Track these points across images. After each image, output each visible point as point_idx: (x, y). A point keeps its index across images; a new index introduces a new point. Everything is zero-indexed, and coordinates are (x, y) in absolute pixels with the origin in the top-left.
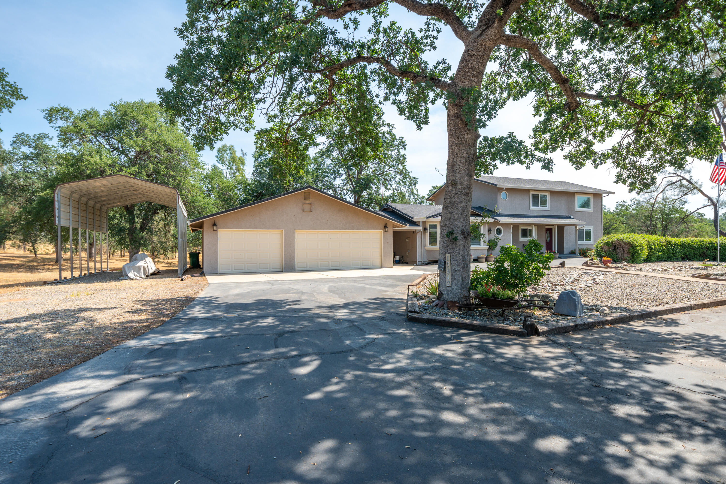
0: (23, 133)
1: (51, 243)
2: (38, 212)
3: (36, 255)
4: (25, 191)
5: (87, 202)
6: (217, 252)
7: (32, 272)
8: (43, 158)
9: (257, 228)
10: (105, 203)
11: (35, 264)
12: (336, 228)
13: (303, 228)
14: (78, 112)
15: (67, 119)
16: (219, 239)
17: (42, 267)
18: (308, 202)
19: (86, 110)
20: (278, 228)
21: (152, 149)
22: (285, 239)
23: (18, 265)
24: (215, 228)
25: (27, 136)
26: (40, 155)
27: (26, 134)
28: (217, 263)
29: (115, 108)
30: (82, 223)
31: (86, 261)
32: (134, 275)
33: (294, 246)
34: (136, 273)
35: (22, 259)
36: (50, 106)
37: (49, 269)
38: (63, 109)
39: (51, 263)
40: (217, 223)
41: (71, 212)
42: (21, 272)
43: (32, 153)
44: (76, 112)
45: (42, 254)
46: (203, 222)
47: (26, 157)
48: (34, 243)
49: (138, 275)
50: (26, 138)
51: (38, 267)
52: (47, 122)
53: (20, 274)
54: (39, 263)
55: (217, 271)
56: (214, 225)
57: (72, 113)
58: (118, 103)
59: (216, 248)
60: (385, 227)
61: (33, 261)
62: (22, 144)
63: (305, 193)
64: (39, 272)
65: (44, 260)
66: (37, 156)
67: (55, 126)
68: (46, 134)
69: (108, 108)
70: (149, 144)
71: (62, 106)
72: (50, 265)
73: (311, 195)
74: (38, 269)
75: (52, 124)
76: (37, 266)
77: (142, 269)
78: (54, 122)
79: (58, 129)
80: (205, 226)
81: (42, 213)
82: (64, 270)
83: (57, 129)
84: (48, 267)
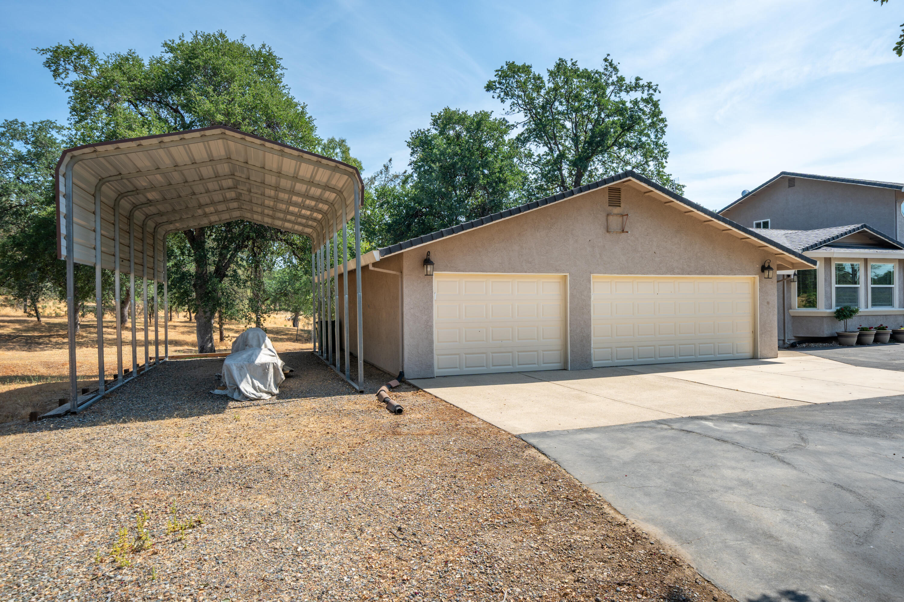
0: (16, 120)
1: (61, 299)
2: (35, 245)
3: (38, 319)
4: (20, 215)
5: (131, 212)
6: (431, 327)
7: (29, 350)
8: (47, 159)
9: (514, 270)
10: (165, 219)
11: (36, 334)
12: (671, 271)
13: (607, 270)
14: (105, 58)
15: (86, 70)
16: (435, 296)
17: (46, 340)
18: (616, 210)
19: (119, 56)
20: (557, 271)
21: (244, 119)
22: (571, 294)
23: (9, 336)
24: (429, 268)
25: (23, 125)
26: (43, 154)
27: (20, 121)
28: (432, 352)
29: (172, 50)
30: (122, 260)
31: (115, 328)
32: (254, 387)
33: (589, 312)
34: (257, 383)
35: (17, 326)
36: (55, 44)
37: (57, 343)
38: (78, 49)
39: (62, 333)
40: (432, 258)
41: (98, 229)
42: (12, 349)
43: (29, 151)
44: (101, 58)
45: (49, 317)
46: (402, 253)
47: (20, 158)
48: (34, 301)
49: (262, 387)
50: (20, 128)
51: (41, 341)
52: (49, 74)
53: (10, 353)
54: (42, 332)
55: (433, 372)
56: (427, 262)
57: (93, 60)
58: (177, 41)
59: (431, 317)
60: (764, 268)
61: (34, 329)
62: (13, 137)
63: (610, 189)
64: (42, 350)
65: (51, 327)
66: (38, 156)
67: (65, 82)
68: (51, 123)
69: (159, 52)
70: (238, 110)
71: (77, 44)
72: (60, 336)
73: (623, 194)
74: (40, 344)
75: (59, 80)
76: (40, 337)
77: (271, 370)
78: (63, 76)
79: (71, 88)
80: (406, 264)
81: (41, 246)
82: (81, 345)
83: (67, 87)
84: (57, 339)
